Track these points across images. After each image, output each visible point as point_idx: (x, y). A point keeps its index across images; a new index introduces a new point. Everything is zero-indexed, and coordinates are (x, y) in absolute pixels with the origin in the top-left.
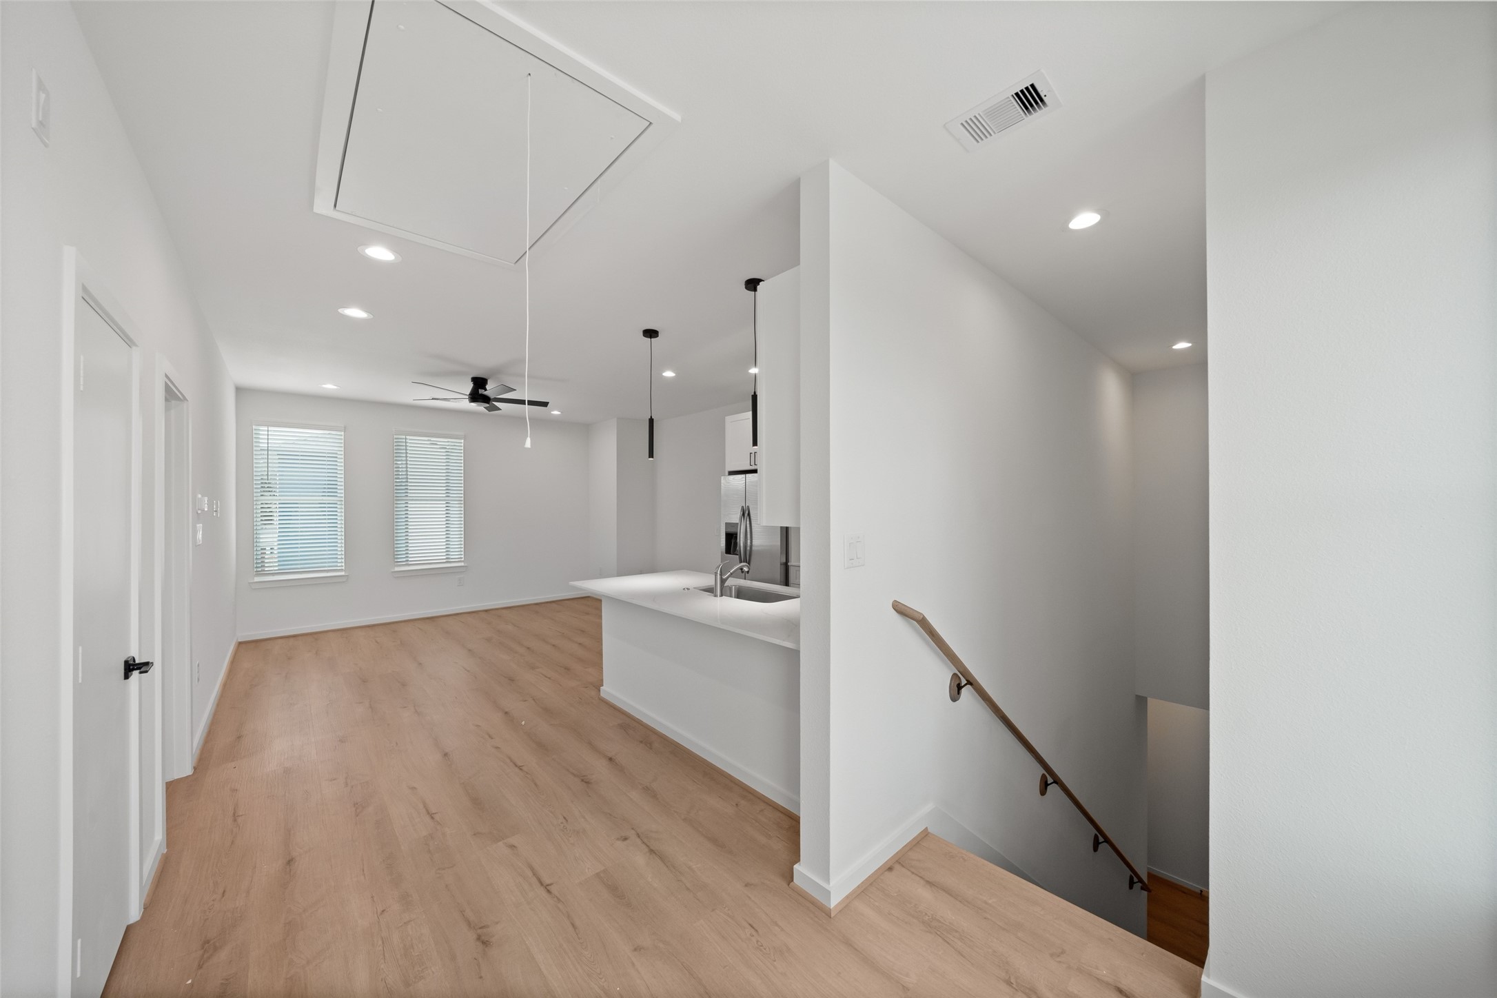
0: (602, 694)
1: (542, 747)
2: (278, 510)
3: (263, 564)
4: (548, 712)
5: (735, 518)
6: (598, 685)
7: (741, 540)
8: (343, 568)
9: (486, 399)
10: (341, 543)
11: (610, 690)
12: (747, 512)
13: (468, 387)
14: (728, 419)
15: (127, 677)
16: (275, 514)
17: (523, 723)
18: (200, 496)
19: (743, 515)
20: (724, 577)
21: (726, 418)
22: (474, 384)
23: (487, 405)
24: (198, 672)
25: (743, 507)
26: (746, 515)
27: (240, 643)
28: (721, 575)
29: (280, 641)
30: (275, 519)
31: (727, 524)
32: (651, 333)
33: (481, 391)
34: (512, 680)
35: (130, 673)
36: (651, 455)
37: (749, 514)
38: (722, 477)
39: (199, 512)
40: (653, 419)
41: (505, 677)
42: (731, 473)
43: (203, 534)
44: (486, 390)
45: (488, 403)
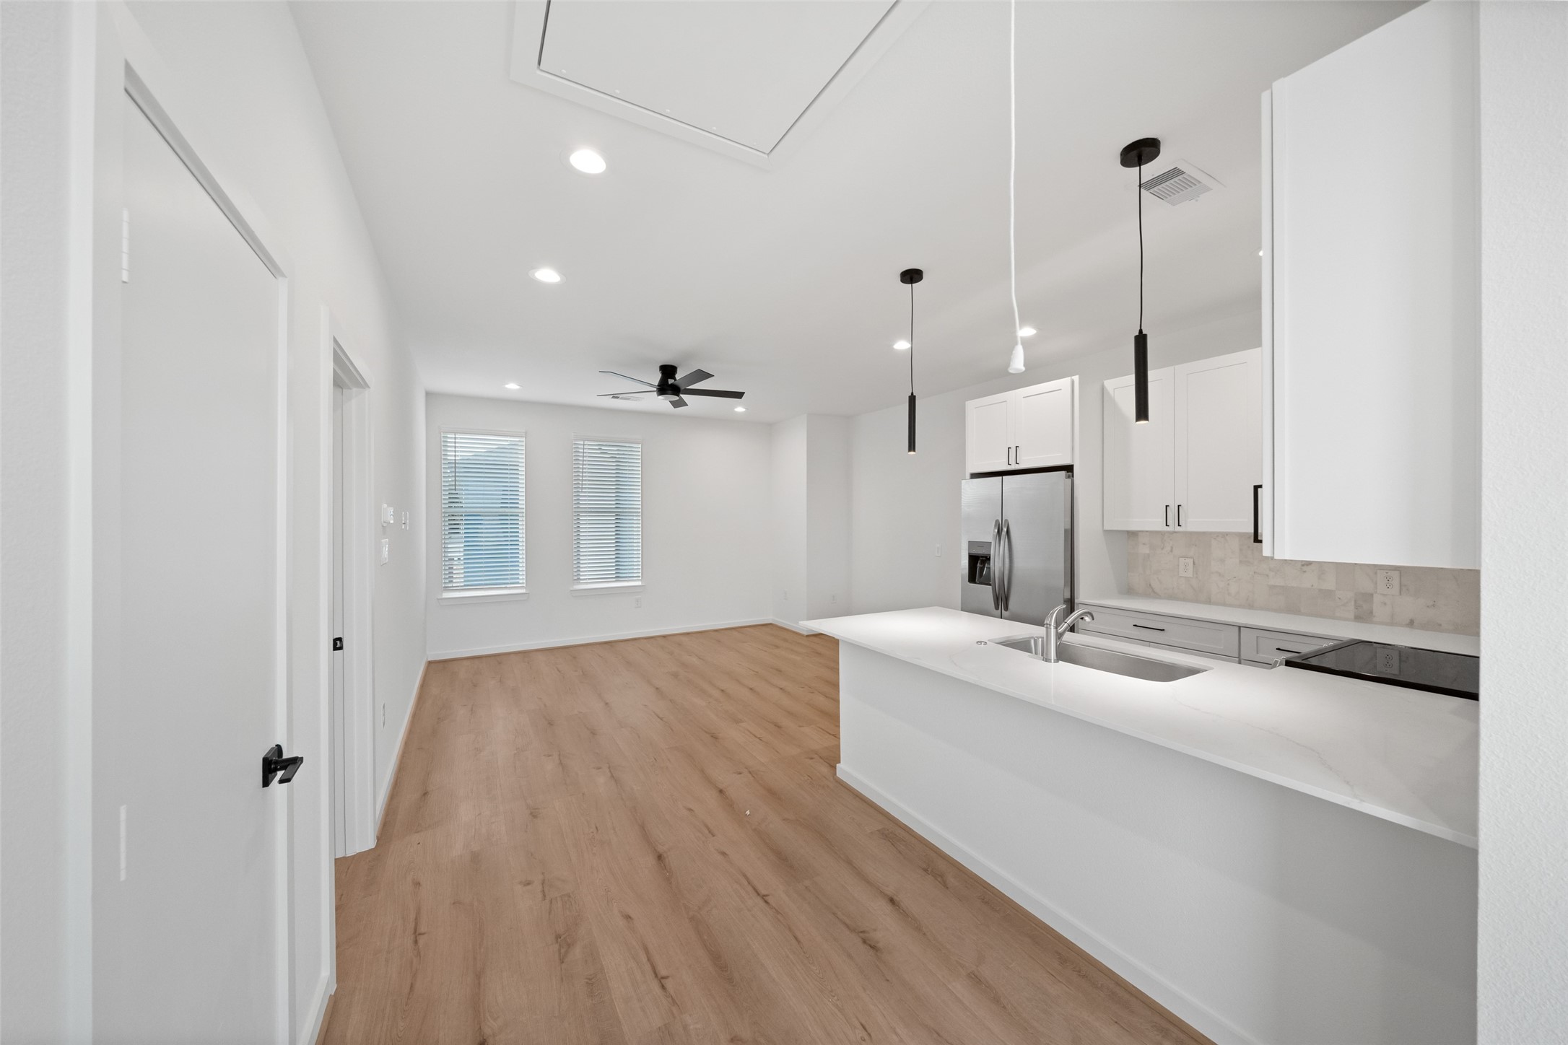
0: (839, 774)
1: (784, 861)
2: (464, 522)
3: (451, 575)
4: (773, 795)
5: (988, 535)
6: (832, 758)
7: (997, 565)
8: (524, 585)
9: (676, 390)
10: (523, 558)
11: (846, 770)
12: (1005, 530)
13: (656, 378)
14: (971, 405)
15: (266, 783)
16: (461, 527)
17: (748, 812)
18: (385, 506)
19: (999, 533)
20: (1060, 630)
21: (967, 403)
22: (663, 373)
23: (675, 398)
24: (384, 715)
25: (997, 521)
26: (1004, 533)
27: (430, 663)
28: (1056, 628)
29: (466, 663)
30: (461, 531)
31: (971, 544)
32: (911, 276)
33: (671, 381)
34: (715, 737)
35: (270, 776)
36: (912, 446)
37: (1008, 532)
38: (963, 482)
39: (385, 525)
40: (915, 397)
41: (706, 732)
42: (975, 476)
43: (389, 551)
44: (675, 380)
45: (678, 395)
